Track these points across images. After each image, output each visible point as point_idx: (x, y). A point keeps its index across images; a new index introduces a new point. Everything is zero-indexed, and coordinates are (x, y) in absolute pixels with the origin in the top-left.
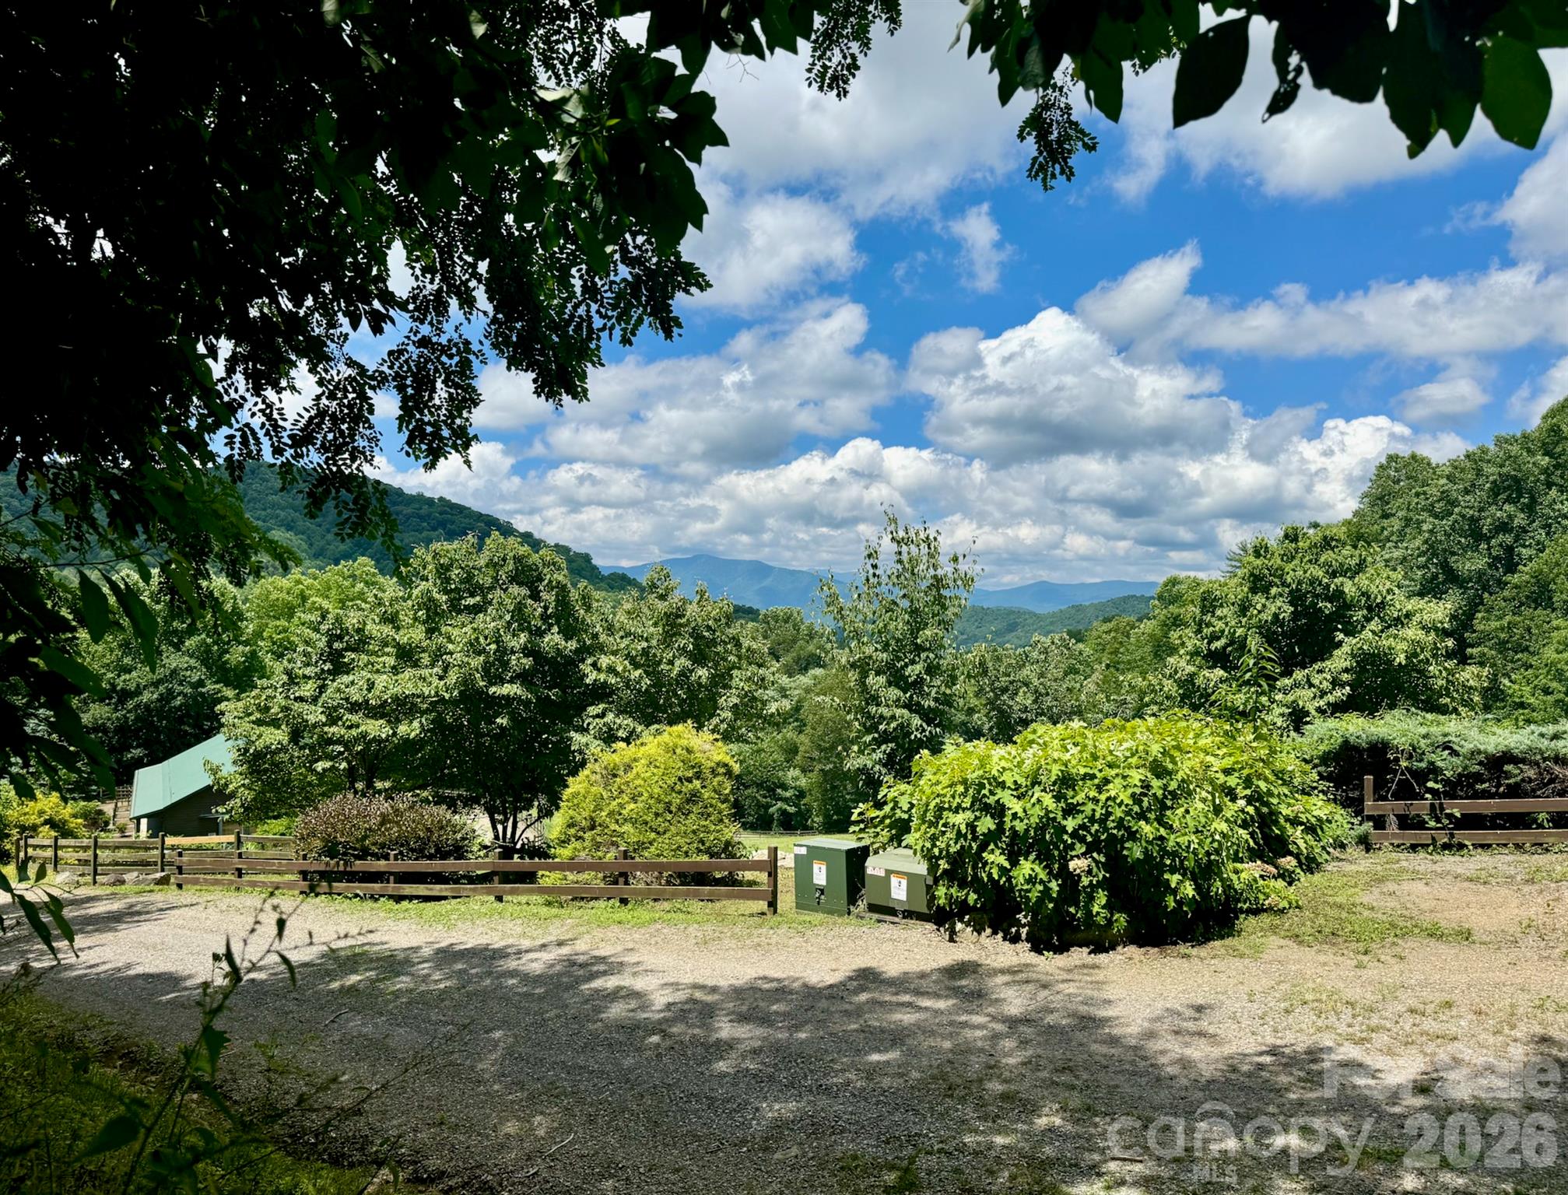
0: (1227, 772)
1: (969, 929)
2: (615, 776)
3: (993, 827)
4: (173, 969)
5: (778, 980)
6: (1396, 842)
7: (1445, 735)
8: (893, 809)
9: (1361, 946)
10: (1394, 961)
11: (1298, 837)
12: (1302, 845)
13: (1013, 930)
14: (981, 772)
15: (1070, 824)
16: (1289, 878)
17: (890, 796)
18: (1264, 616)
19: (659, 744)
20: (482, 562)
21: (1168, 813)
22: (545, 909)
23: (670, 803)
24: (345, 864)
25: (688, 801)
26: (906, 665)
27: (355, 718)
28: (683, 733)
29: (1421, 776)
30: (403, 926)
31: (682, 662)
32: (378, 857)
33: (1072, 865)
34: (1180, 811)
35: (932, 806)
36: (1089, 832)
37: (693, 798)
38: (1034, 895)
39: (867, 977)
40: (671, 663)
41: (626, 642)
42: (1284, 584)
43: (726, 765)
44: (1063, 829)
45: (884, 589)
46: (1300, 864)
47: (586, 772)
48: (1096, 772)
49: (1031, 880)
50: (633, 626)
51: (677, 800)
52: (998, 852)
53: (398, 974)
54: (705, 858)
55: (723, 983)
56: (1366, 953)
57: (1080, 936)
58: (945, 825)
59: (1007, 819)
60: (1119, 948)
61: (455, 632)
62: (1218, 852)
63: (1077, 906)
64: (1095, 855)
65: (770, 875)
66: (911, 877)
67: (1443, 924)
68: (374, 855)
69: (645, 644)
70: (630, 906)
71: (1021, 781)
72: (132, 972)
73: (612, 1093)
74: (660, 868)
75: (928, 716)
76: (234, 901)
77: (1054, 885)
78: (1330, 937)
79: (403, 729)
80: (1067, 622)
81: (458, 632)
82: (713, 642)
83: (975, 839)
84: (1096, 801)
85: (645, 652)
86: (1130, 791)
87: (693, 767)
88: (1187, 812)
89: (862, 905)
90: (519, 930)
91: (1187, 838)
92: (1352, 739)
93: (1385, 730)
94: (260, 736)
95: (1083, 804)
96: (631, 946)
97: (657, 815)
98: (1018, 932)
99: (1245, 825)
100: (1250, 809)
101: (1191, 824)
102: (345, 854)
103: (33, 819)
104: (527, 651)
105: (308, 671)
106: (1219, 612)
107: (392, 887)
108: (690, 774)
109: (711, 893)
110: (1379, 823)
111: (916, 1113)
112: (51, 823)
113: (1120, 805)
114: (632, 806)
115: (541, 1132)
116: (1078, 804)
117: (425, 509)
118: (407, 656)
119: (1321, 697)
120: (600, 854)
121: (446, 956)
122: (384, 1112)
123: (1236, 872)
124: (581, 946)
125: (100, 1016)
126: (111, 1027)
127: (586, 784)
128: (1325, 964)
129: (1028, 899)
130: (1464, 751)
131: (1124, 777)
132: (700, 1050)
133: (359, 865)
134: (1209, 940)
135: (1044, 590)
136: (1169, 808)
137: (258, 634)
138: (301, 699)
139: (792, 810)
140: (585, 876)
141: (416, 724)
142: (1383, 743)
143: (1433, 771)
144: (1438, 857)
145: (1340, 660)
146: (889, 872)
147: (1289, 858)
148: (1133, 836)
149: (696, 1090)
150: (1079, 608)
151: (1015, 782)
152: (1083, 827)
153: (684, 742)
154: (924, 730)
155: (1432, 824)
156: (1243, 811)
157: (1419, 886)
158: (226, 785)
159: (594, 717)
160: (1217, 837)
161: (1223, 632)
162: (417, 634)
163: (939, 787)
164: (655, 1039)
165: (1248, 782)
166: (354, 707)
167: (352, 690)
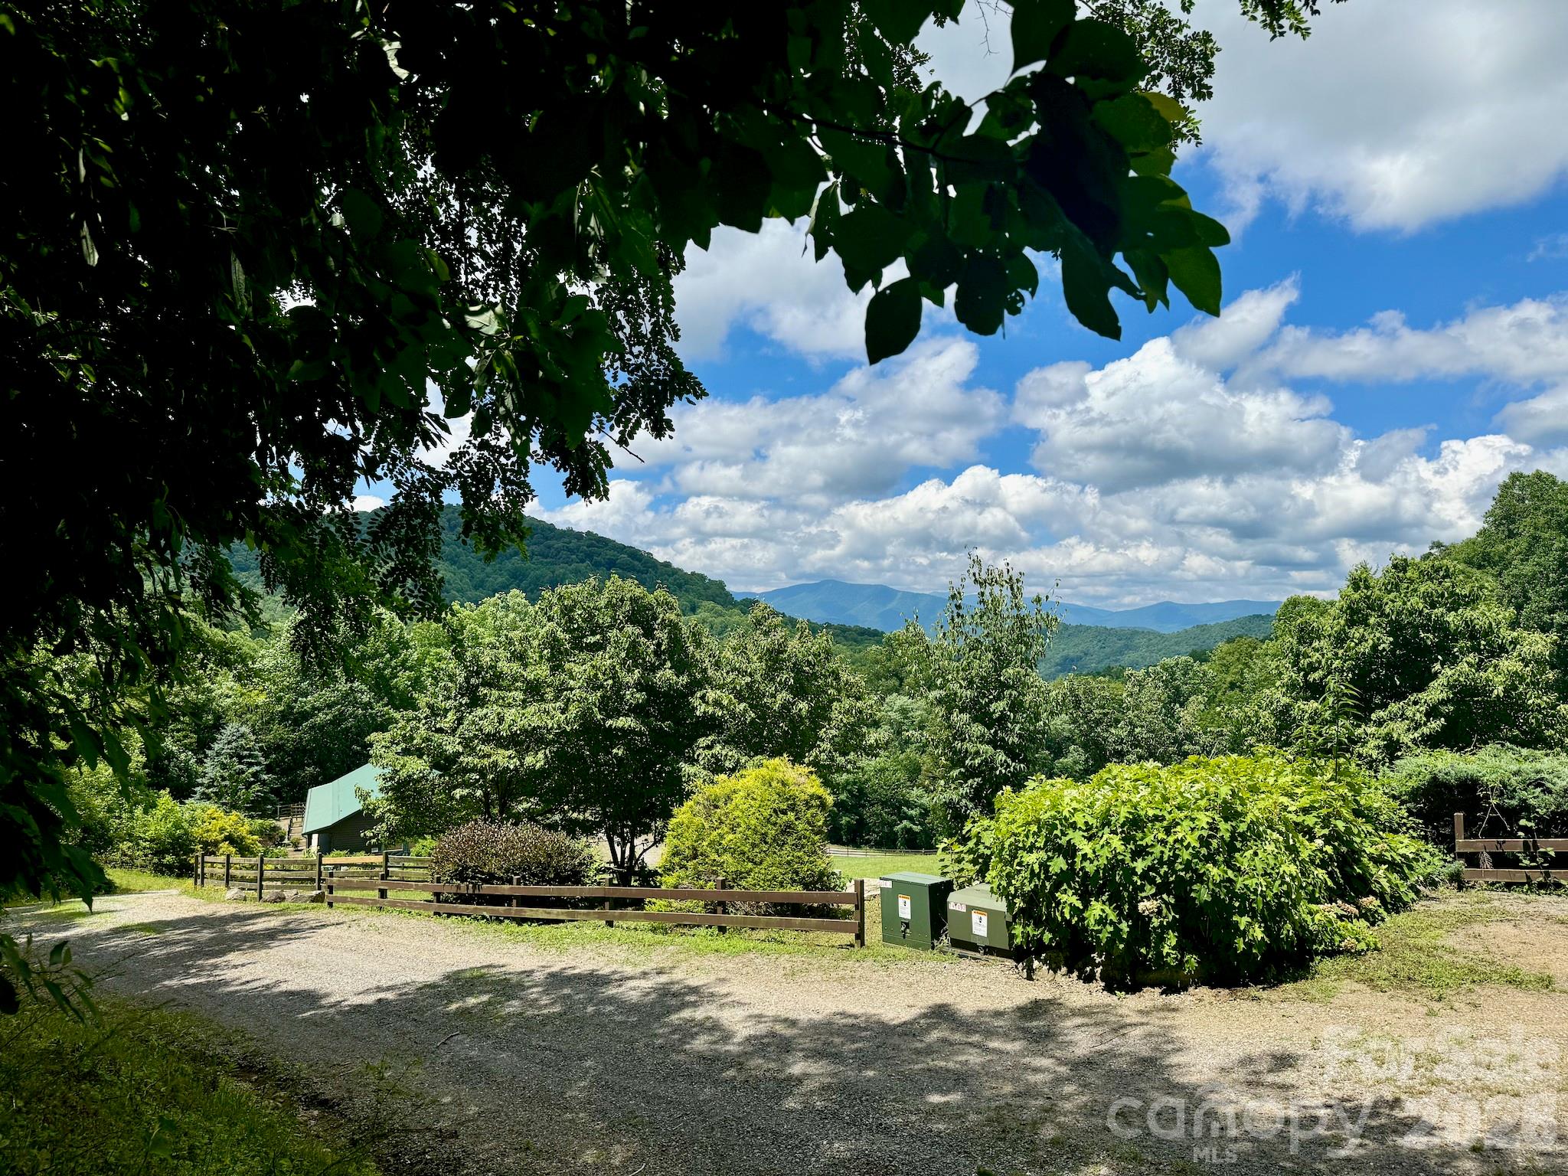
0: (1306, 811)
1: (1045, 968)
2: (716, 807)
3: (1065, 867)
4: (312, 988)
5: (856, 1017)
6: (1491, 881)
7: (1538, 772)
8: (977, 844)
9: (1435, 993)
10: (1466, 1009)
11: (1381, 876)
12: (1386, 885)
13: (1088, 969)
14: (1053, 813)
15: (1140, 866)
16: (1372, 918)
17: (974, 831)
18: (1361, 649)
19: (757, 777)
20: (602, 603)
21: (1237, 855)
22: (650, 934)
23: (765, 835)
24: (474, 888)
25: (783, 832)
26: (991, 701)
27: (486, 749)
28: (781, 767)
29: (1513, 814)
30: (521, 949)
31: (783, 696)
32: (503, 881)
33: (1141, 906)
34: (1249, 853)
35: (1007, 844)
36: (1158, 873)
37: (788, 829)
38: (1104, 936)
39: (941, 1014)
40: (773, 696)
41: (732, 676)
42: (1383, 614)
43: (820, 798)
44: (1133, 871)
45: (967, 629)
46: (1384, 903)
47: (690, 803)
48: (1165, 814)
49: (1102, 921)
50: (738, 661)
51: (772, 832)
52: (1070, 892)
53: (510, 998)
54: (798, 889)
55: (803, 1017)
56: (1440, 999)
57: (1152, 976)
58: (1020, 864)
59: (1078, 860)
60: (1191, 989)
61: (576, 669)
62: (1288, 894)
63: (1148, 946)
64: (1165, 896)
65: (857, 907)
66: (991, 914)
67: (1525, 970)
68: (500, 879)
69: (748, 679)
70: (727, 935)
71: (1091, 821)
72: (276, 990)
73: (686, 1125)
74: (757, 898)
75: (1012, 752)
76: (376, 921)
77: (1124, 926)
78: (1404, 981)
79: (529, 760)
80: (1192, 642)
81: (579, 668)
82: (815, 676)
83: (1048, 878)
84: (1163, 842)
85: (749, 686)
86: (1197, 834)
87: (788, 799)
88: (1256, 854)
89: (945, 941)
90: (623, 955)
91: (1255, 881)
92: (1440, 776)
93: (1475, 767)
94: (403, 766)
95: (1152, 846)
96: (723, 975)
97: (754, 846)
98: (1092, 971)
99: (1323, 865)
100: (1329, 849)
101: (1260, 866)
102: (473, 878)
103: (215, 836)
104: (640, 686)
105: (450, 703)
106: (1316, 644)
107: (514, 910)
108: (784, 806)
109: (802, 924)
110: (1472, 860)
111: (968, 1154)
112: (231, 839)
113: (1187, 847)
114: (731, 836)
115: (616, 1162)
116: (1147, 846)
117: (574, 543)
118: (534, 690)
119: (1416, 729)
120: (701, 882)
121: (556, 980)
122: (477, 1136)
123: (1310, 913)
124: (678, 975)
125: (242, 1032)
126: (251, 1043)
127: (689, 815)
128: (1396, 1011)
129: (1099, 940)
130: (1557, 788)
131: (1193, 820)
132: (771, 1084)
133: (486, 889)
134: (1281, 982)
135: (1167, 610)
136: (1239, 850)
137: (421, 662)
138: (440, 731)
139: (917, 828)
140: (688, 903)
141: (541, 755)
142: (1472, 779)
143: (1525, 808)
144: (1533, 896)
145: (1435, 692)
146: (970, 908)
147: (1371, 898)
148: (1201, 878)
149: (762, 1124)
150: (1203, 628)
151: (1086, 823)
152: (1151, 868)
153: (780, 776)
154: (1008, 766)
155: (1526, 862)
156: (1321, 850)
157: (1508, 929)
158: (375, 810)
159: (704, 748)
160: (1288, 879)
161: (1320, 662)
162: (542, 671)
163: (1014, 827)
164: (731, 1073)
165: (1325, 822)
166: (488, 738)
167: (485, 722)
